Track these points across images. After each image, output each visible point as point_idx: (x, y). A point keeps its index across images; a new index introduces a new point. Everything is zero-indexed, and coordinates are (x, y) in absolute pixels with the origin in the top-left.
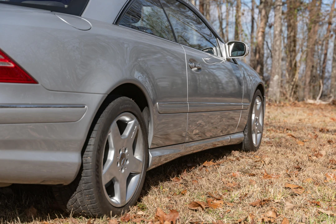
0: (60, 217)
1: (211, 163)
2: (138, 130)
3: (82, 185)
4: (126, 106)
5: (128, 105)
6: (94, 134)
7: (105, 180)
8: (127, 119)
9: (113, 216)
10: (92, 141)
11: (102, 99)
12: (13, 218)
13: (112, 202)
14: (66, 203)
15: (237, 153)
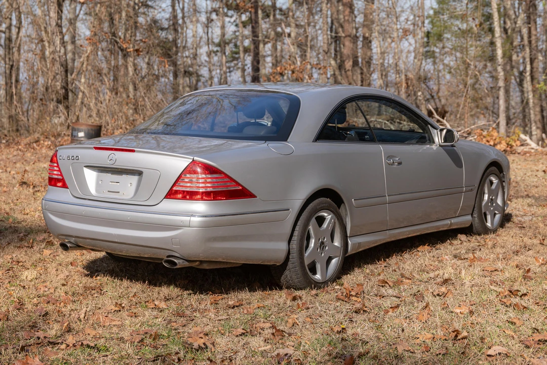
0: (276, 289)
1: (426, 247)
2: (335, 223)
3: (290, 265)
4: (322, 205)
5: (324, 205)
6: (297, 228)
7: (307, 262)
8: (326, 215)
9: (314, 288)
10: (296, 233)
11: (303, 202)
12: (243, 288)
13: (316, 279)
14: (279, 279)
15: (463, 237)
